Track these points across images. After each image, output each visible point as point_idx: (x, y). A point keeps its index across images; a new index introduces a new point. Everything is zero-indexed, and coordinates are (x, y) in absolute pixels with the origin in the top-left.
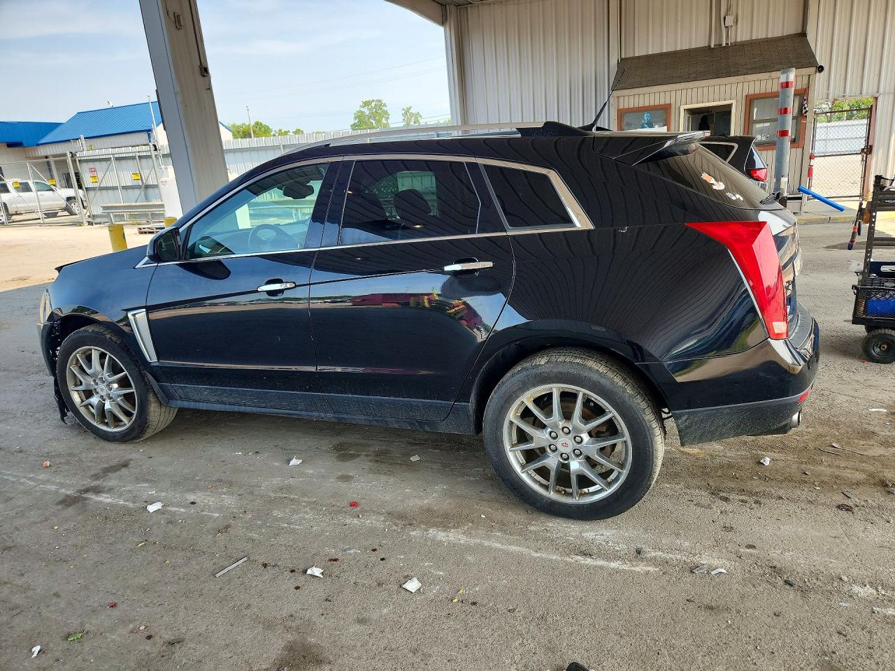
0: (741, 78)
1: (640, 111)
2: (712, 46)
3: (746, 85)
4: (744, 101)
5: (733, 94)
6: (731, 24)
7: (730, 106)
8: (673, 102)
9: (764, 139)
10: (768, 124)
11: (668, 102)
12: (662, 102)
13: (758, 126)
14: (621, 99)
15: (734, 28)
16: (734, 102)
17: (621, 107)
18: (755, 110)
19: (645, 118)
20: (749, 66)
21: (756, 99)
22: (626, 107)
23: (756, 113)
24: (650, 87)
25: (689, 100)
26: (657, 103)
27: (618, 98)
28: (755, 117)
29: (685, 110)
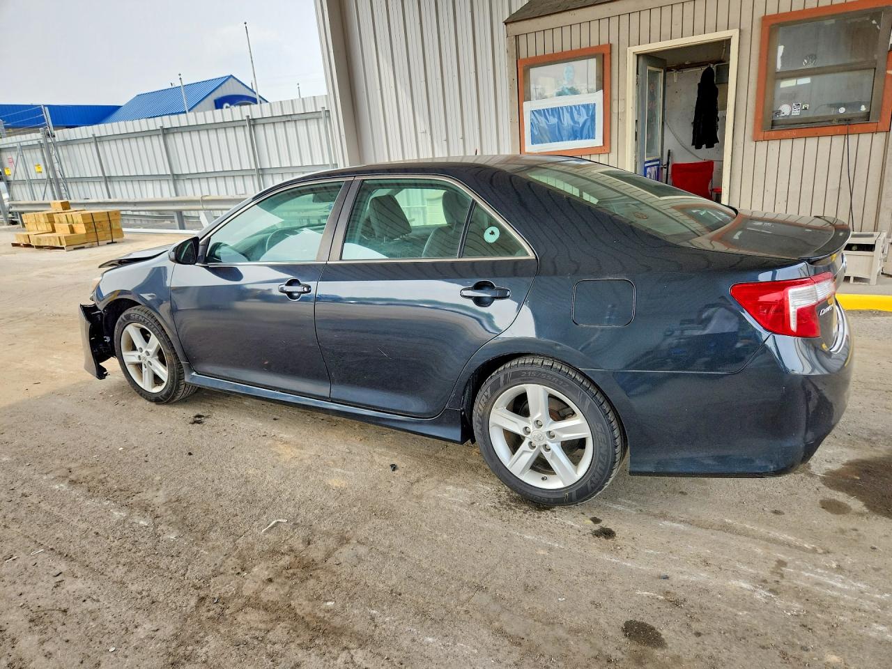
4: (756, 31)
5: (734, 17)
7: (727, 42)
8: (614, 41)
9: (796, 113)
10: (806, 81)
11: (604, 41)
12: (595, 43)
13: (786, 84)
14: (522, 40)
16: (734, 34)
17: (524, 55)
18: (781, 49)
22: (532, 54)
23: (782, 57)
24: (572, 12)
25: (645, 36)
26: (585, 45)
27: (517, 37)
28: (779, 66)
29: (638, 56)
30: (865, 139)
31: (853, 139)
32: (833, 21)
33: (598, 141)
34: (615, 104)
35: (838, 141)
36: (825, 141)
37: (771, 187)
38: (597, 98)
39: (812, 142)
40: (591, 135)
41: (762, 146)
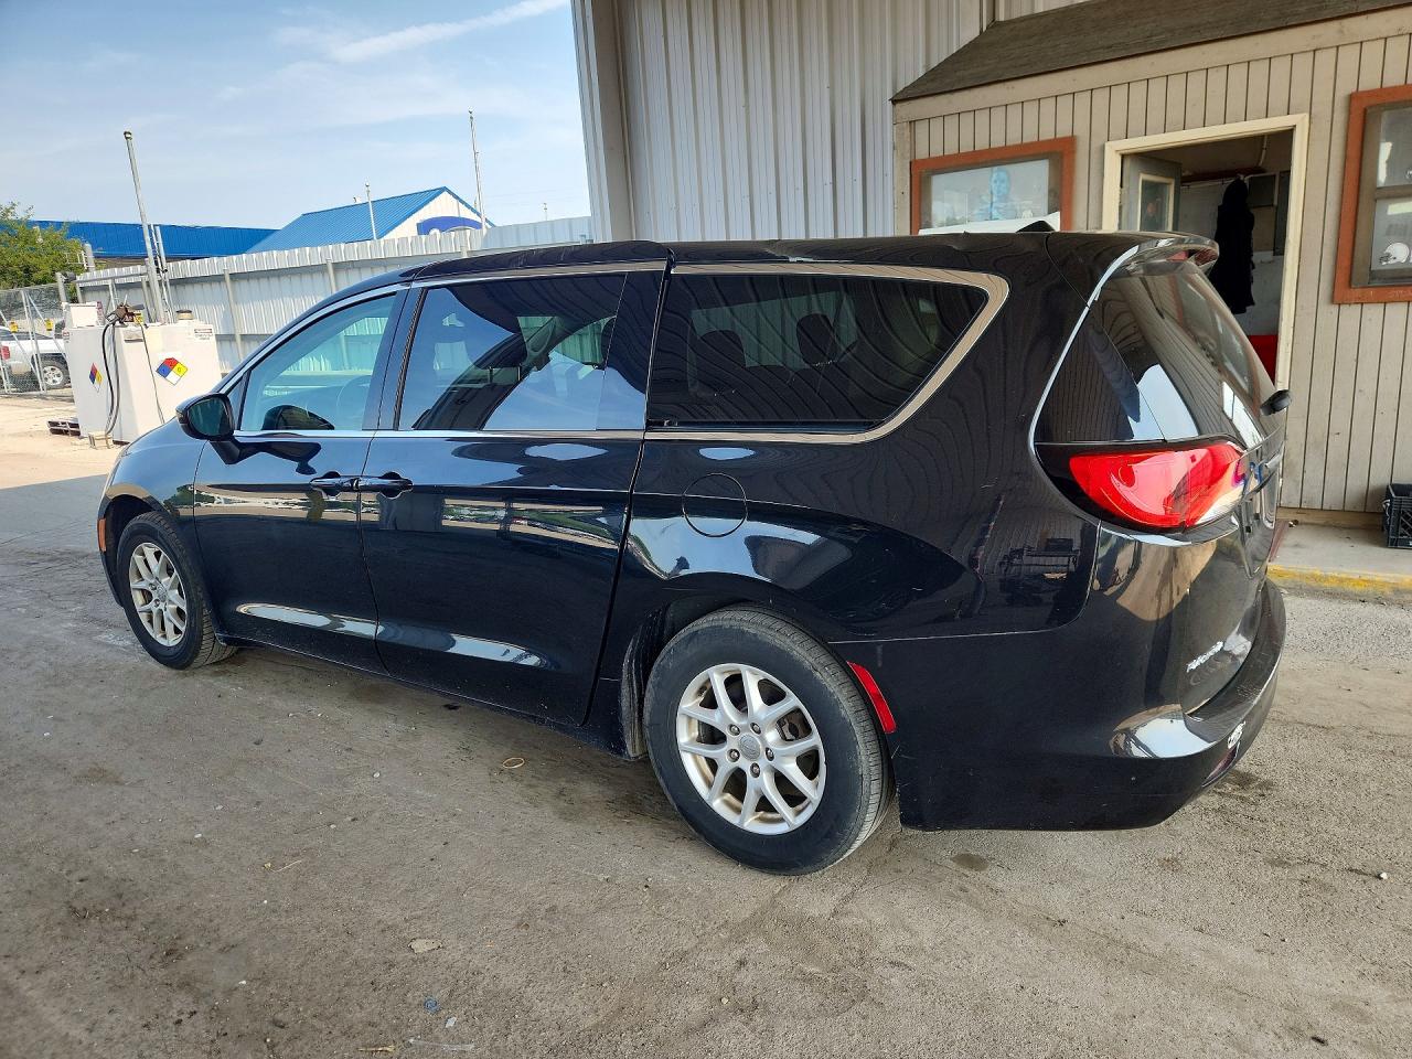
0: (1327, 32)
3: (1349, 56)
4: (1340, 117)
5: (1301, 95)
8: (1081, 132)
11: (1064, 132)
12: (1047, 135)
13: (1398, 209)
14: (921, 129)
16: (1299, 121)
17: (922, 154)
18: (1385, 149)
21: (1393, 106)
22: (937, 152)
23: (1387, 162)
24: (1008, 84)
25: (1137, 122)
26: (1030, 137)
27: (913, 124)
28: (1382, 177)
29: (1124, 156)
37: (1367, 384)
41: (1351, 312)
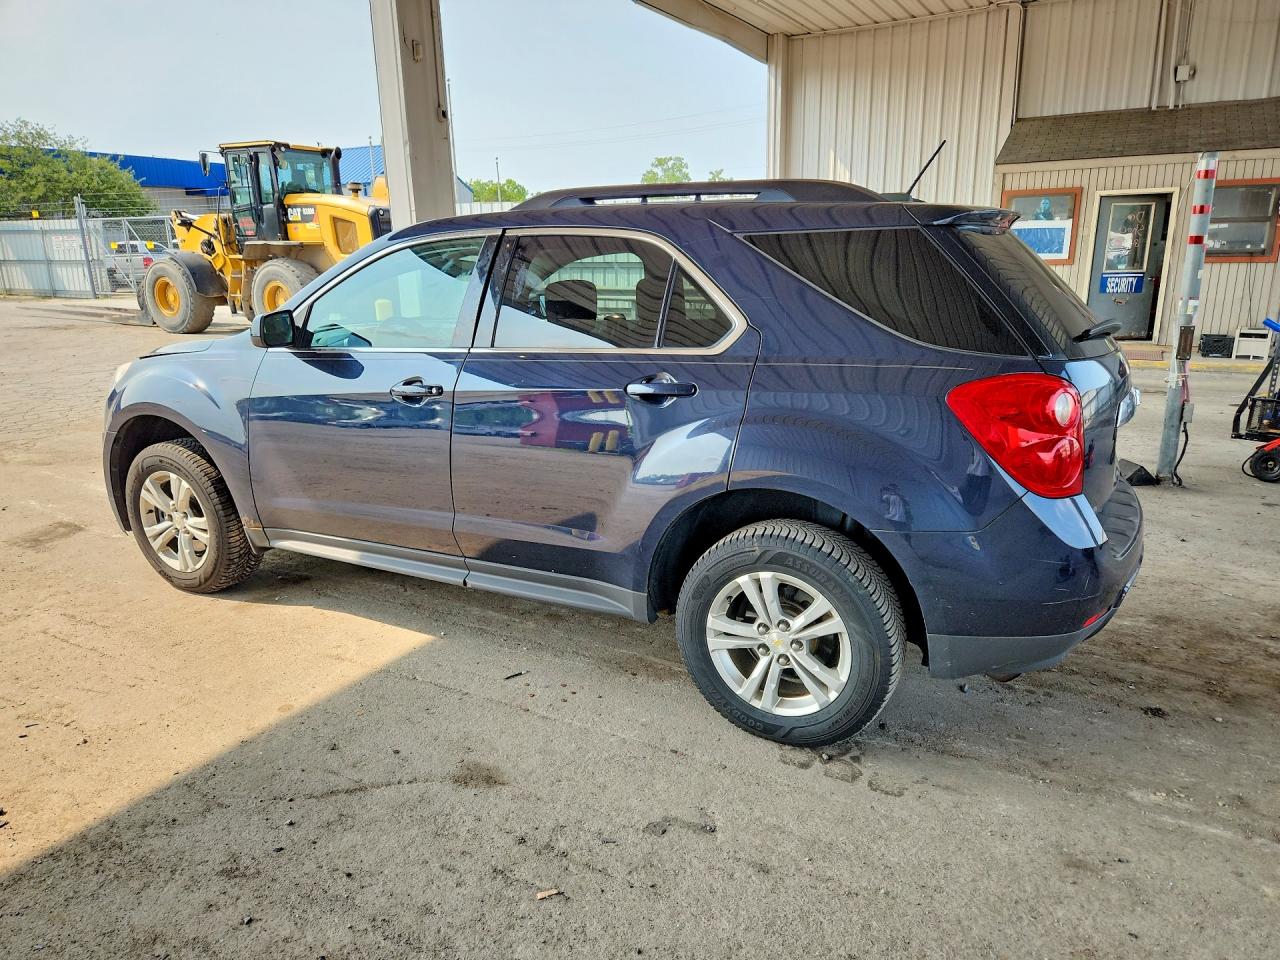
1: (1034, 195)
2: (1154, 108)
5: (1177, 179)
6: (1186, 77)
7: (1171, 194)
8: (1084, 186)
9: (1218, 246)
10: (1225, 225)
11: (1077, 184)
12: (1069, 185)
14: (1009, 178)
15: (1188, 84)
16: (1175, 190)
17: (1008, 188)
19: (1042, 206)
20: (1202, 141)
22: (1015, 187)
24: (1053, 162)
25: (1109, 184)
26: (1061, 186)
27: (1004, 175)
29: (1102, 197)
30: (1261, 266)
31: (1254, 265)
32: (1243, 189)
33: (1065, 255)
34: (1081, 229)
35: (1243, 266)
36: (1234, 266)
38: (1068, 224)
39: (1225, 266)
40: (1060, 251)
